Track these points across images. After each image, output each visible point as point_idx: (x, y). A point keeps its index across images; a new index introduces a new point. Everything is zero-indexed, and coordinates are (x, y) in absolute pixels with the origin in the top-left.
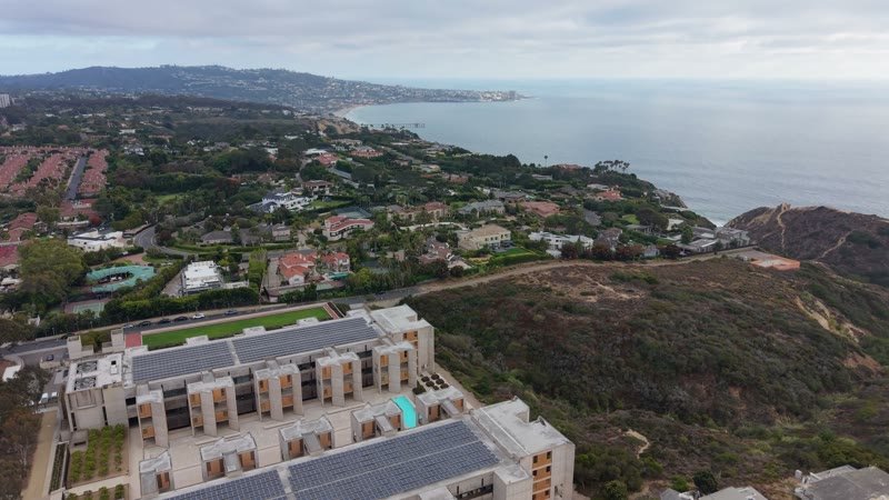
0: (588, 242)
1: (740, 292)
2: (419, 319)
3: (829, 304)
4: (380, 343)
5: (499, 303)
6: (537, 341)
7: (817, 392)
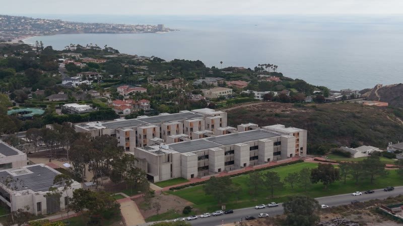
0: (276, 93)
5: (241, 117)
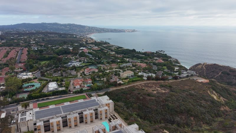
0: (154, 75)
1: (193, 89)
2: (110, 100)
3: (217, 92)
4: (100, 107)
5: (131, 93)
6: (141, 104)
7: (213, 117)
